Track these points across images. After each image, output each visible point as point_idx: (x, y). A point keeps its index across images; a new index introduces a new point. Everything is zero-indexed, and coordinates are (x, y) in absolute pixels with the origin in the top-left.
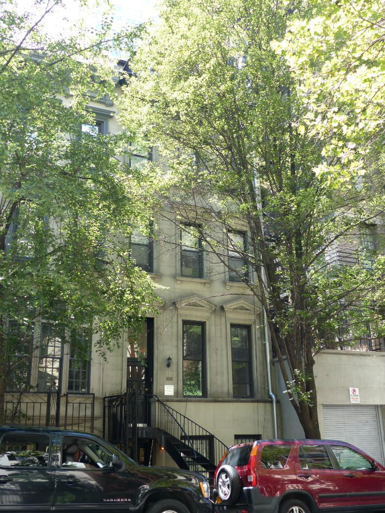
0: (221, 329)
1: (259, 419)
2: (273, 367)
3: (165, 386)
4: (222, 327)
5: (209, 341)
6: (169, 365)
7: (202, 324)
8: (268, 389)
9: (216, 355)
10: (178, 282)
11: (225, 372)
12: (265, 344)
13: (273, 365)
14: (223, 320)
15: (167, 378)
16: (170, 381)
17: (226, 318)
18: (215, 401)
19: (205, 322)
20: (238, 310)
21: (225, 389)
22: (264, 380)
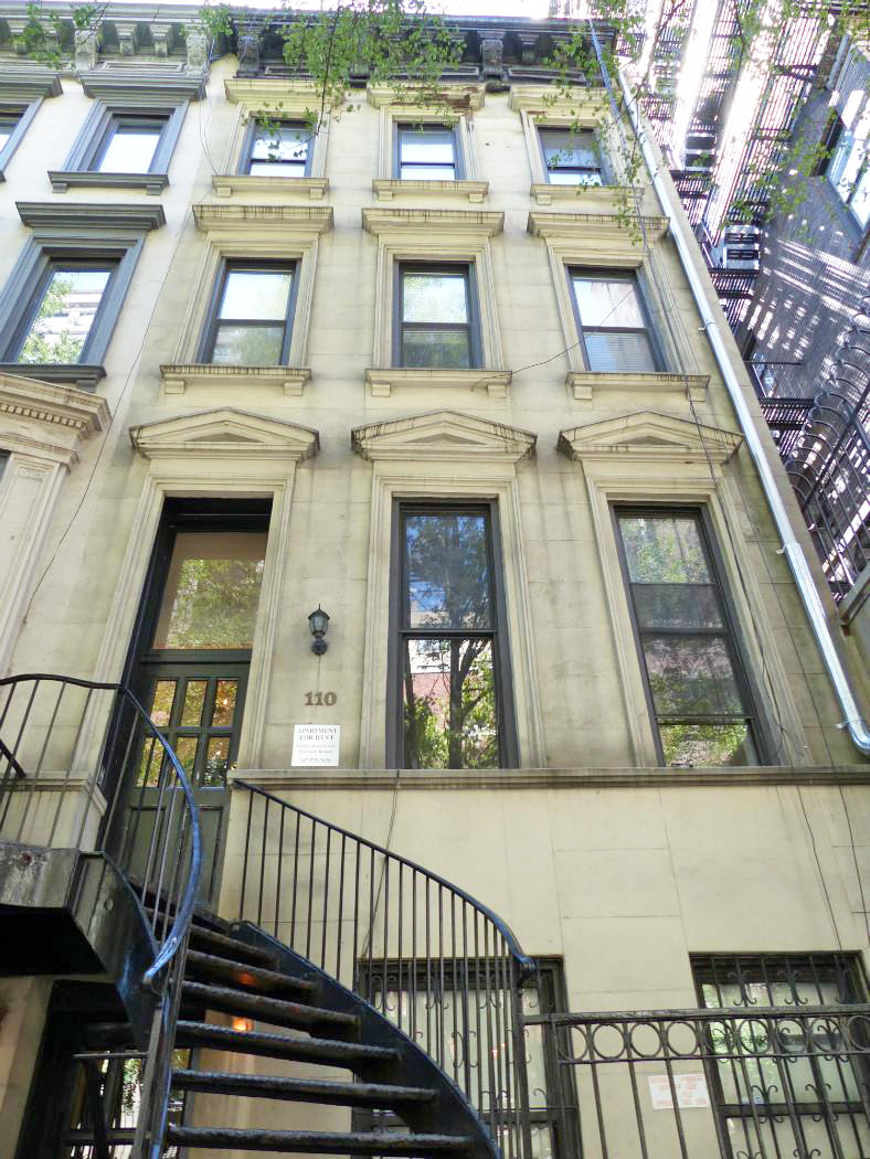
0: (567, 515)
1: (828, 870)
2: (848, 641)
3: (297, 727)
4: (571, 508)
5: (515, 554)
6: (319, 649)
7: (484, 507)
8: (847, 729)
9: (553, 601)
10: (378, 390)
11: (603, 662)
12: (785, 556)
13: (847, 630)
14: (574, 487)
15: (309, 695)
16: (323, 709)
17: (585, 478)
18: (556, 782)
19: (496, 499)
20: (632, 449)
21: (613, 735)
22: (814, 694)
